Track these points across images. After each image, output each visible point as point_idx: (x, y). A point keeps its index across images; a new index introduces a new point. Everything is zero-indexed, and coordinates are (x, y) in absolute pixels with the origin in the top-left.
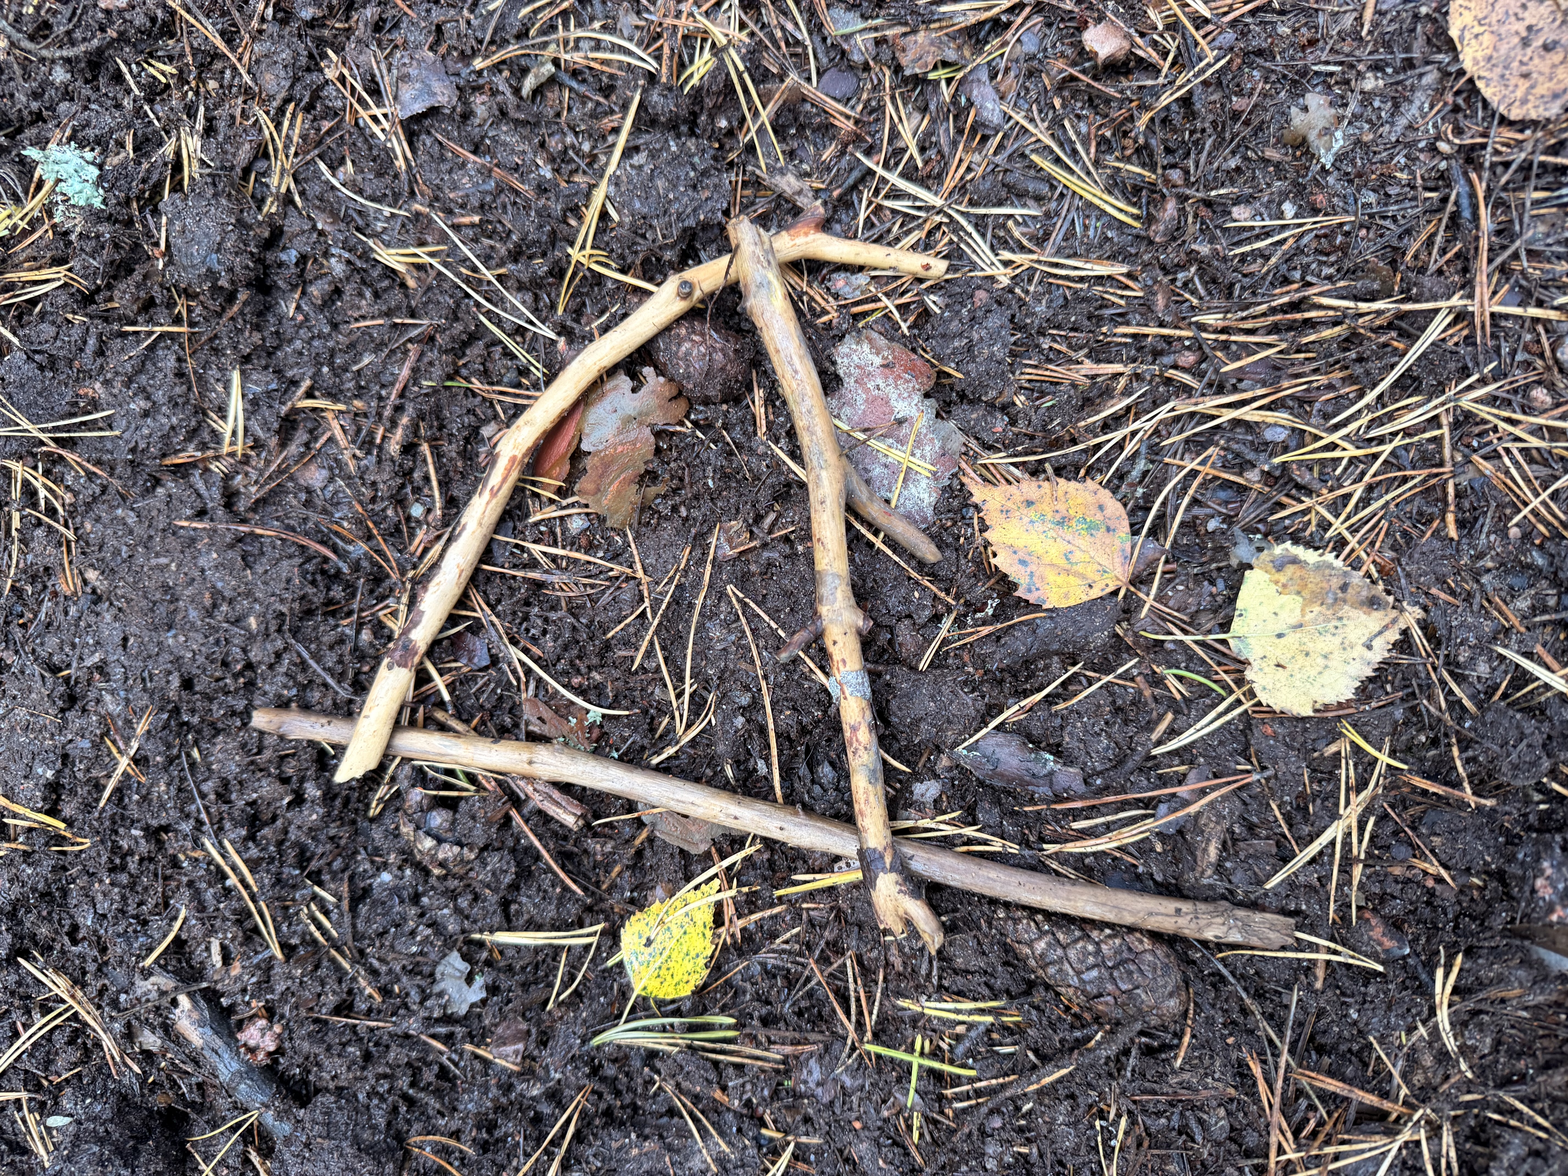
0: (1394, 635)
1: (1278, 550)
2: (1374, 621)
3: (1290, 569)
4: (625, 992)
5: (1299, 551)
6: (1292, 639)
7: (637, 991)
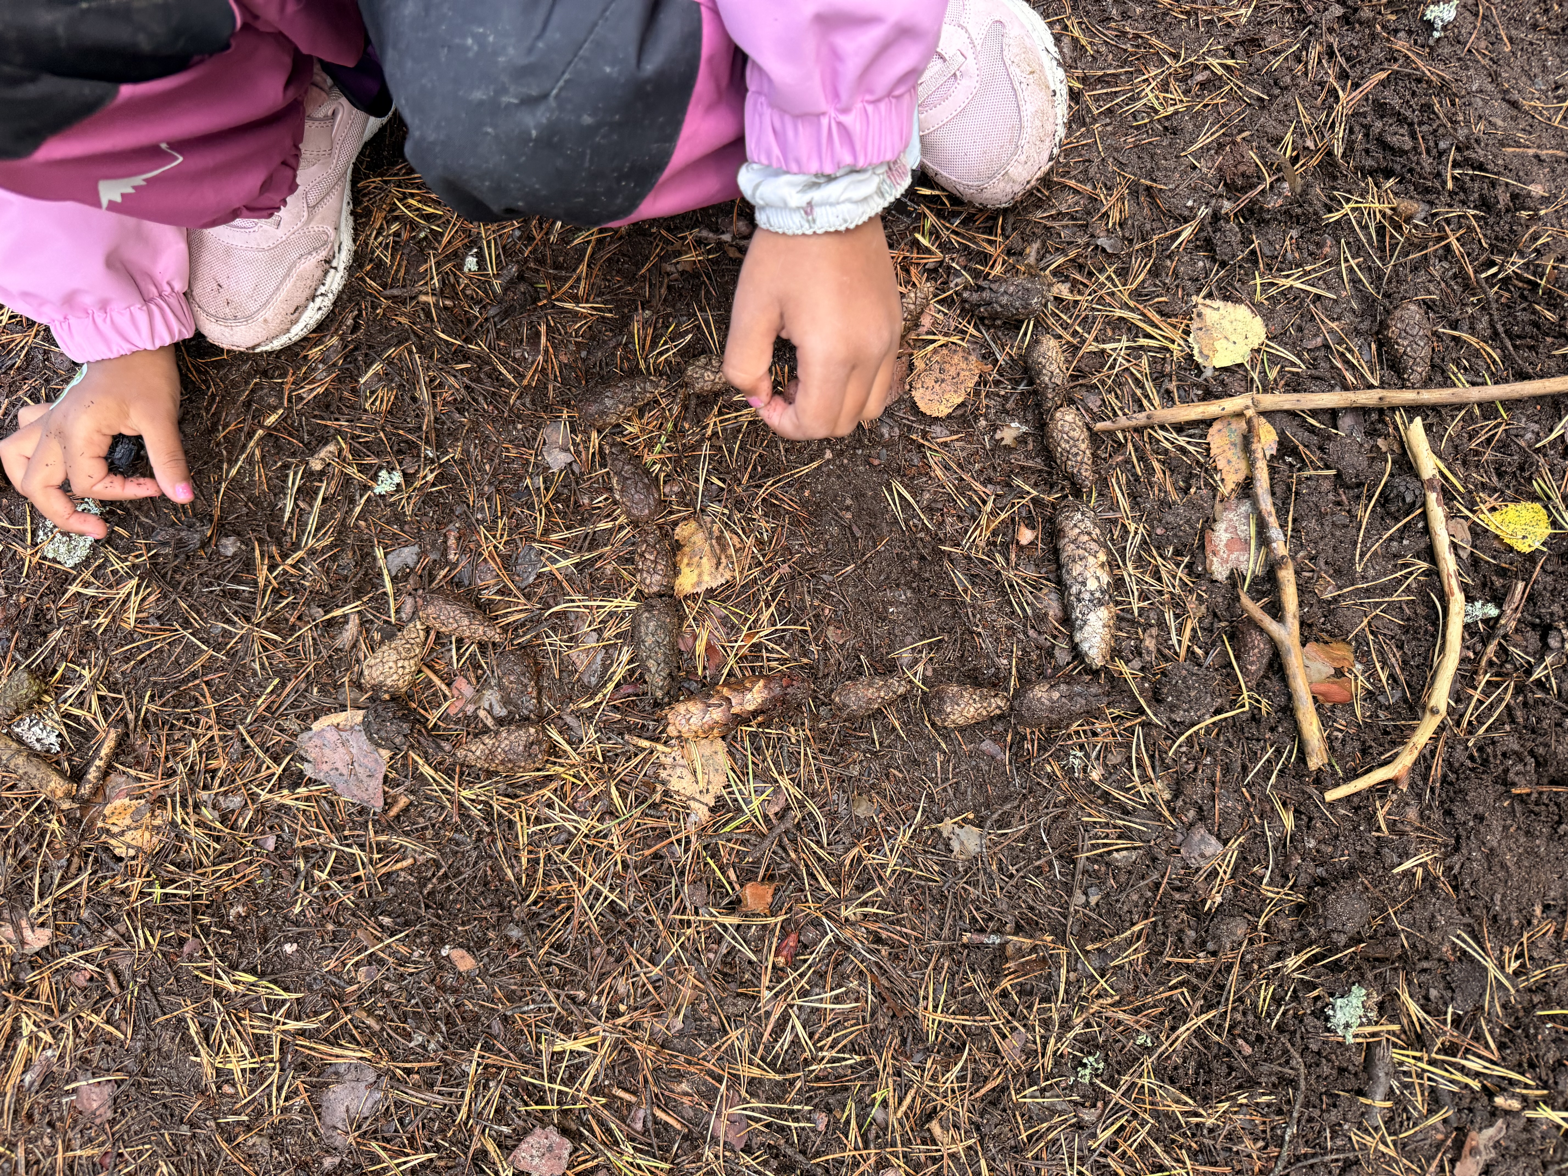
0: (1208, 302)
1: (1200, 361)
2: (1206, 312)
3: (1206, 352)
4: (1552, 536)
5: (1196, 352)
6: (1233, 338)
7: (1550, 531)
